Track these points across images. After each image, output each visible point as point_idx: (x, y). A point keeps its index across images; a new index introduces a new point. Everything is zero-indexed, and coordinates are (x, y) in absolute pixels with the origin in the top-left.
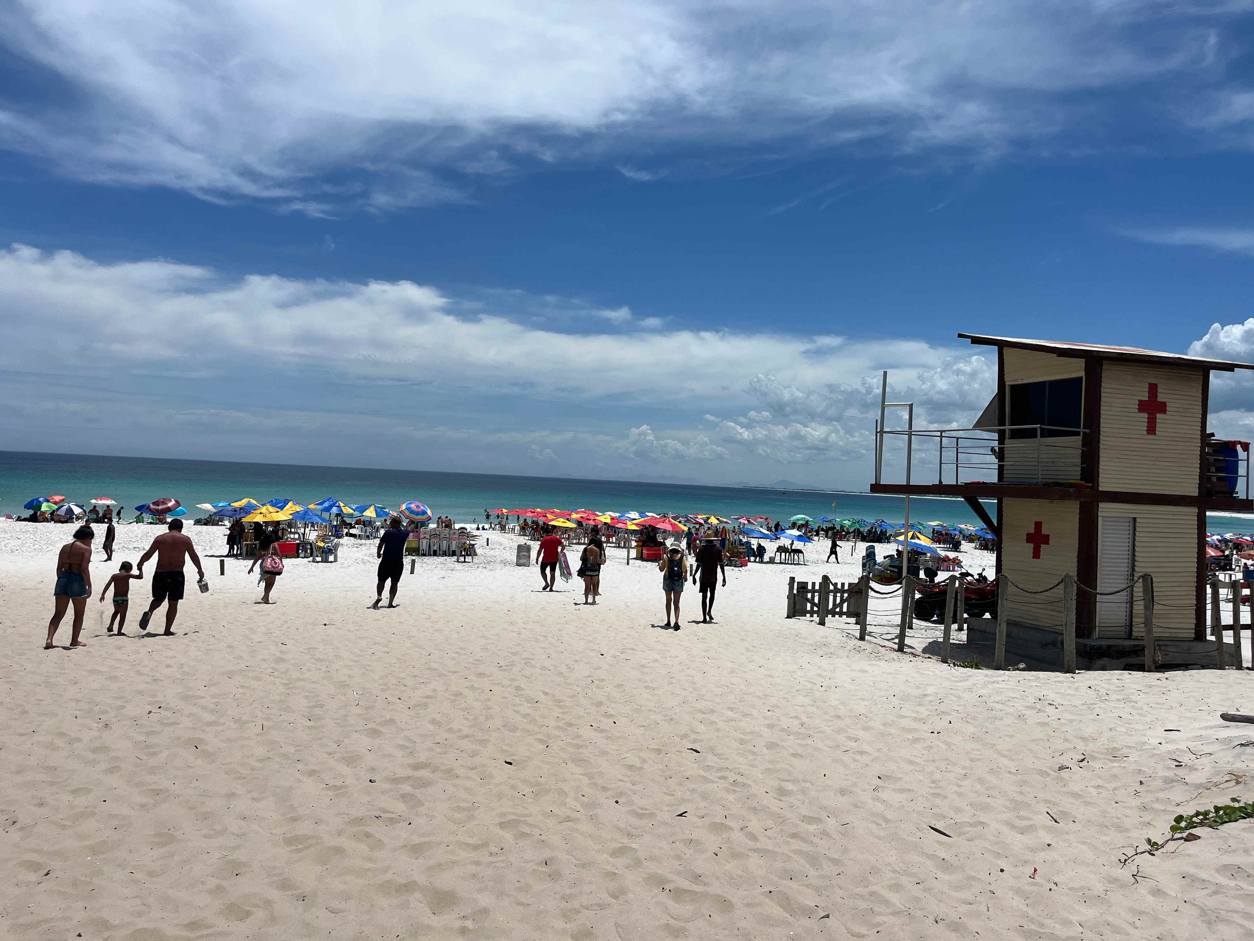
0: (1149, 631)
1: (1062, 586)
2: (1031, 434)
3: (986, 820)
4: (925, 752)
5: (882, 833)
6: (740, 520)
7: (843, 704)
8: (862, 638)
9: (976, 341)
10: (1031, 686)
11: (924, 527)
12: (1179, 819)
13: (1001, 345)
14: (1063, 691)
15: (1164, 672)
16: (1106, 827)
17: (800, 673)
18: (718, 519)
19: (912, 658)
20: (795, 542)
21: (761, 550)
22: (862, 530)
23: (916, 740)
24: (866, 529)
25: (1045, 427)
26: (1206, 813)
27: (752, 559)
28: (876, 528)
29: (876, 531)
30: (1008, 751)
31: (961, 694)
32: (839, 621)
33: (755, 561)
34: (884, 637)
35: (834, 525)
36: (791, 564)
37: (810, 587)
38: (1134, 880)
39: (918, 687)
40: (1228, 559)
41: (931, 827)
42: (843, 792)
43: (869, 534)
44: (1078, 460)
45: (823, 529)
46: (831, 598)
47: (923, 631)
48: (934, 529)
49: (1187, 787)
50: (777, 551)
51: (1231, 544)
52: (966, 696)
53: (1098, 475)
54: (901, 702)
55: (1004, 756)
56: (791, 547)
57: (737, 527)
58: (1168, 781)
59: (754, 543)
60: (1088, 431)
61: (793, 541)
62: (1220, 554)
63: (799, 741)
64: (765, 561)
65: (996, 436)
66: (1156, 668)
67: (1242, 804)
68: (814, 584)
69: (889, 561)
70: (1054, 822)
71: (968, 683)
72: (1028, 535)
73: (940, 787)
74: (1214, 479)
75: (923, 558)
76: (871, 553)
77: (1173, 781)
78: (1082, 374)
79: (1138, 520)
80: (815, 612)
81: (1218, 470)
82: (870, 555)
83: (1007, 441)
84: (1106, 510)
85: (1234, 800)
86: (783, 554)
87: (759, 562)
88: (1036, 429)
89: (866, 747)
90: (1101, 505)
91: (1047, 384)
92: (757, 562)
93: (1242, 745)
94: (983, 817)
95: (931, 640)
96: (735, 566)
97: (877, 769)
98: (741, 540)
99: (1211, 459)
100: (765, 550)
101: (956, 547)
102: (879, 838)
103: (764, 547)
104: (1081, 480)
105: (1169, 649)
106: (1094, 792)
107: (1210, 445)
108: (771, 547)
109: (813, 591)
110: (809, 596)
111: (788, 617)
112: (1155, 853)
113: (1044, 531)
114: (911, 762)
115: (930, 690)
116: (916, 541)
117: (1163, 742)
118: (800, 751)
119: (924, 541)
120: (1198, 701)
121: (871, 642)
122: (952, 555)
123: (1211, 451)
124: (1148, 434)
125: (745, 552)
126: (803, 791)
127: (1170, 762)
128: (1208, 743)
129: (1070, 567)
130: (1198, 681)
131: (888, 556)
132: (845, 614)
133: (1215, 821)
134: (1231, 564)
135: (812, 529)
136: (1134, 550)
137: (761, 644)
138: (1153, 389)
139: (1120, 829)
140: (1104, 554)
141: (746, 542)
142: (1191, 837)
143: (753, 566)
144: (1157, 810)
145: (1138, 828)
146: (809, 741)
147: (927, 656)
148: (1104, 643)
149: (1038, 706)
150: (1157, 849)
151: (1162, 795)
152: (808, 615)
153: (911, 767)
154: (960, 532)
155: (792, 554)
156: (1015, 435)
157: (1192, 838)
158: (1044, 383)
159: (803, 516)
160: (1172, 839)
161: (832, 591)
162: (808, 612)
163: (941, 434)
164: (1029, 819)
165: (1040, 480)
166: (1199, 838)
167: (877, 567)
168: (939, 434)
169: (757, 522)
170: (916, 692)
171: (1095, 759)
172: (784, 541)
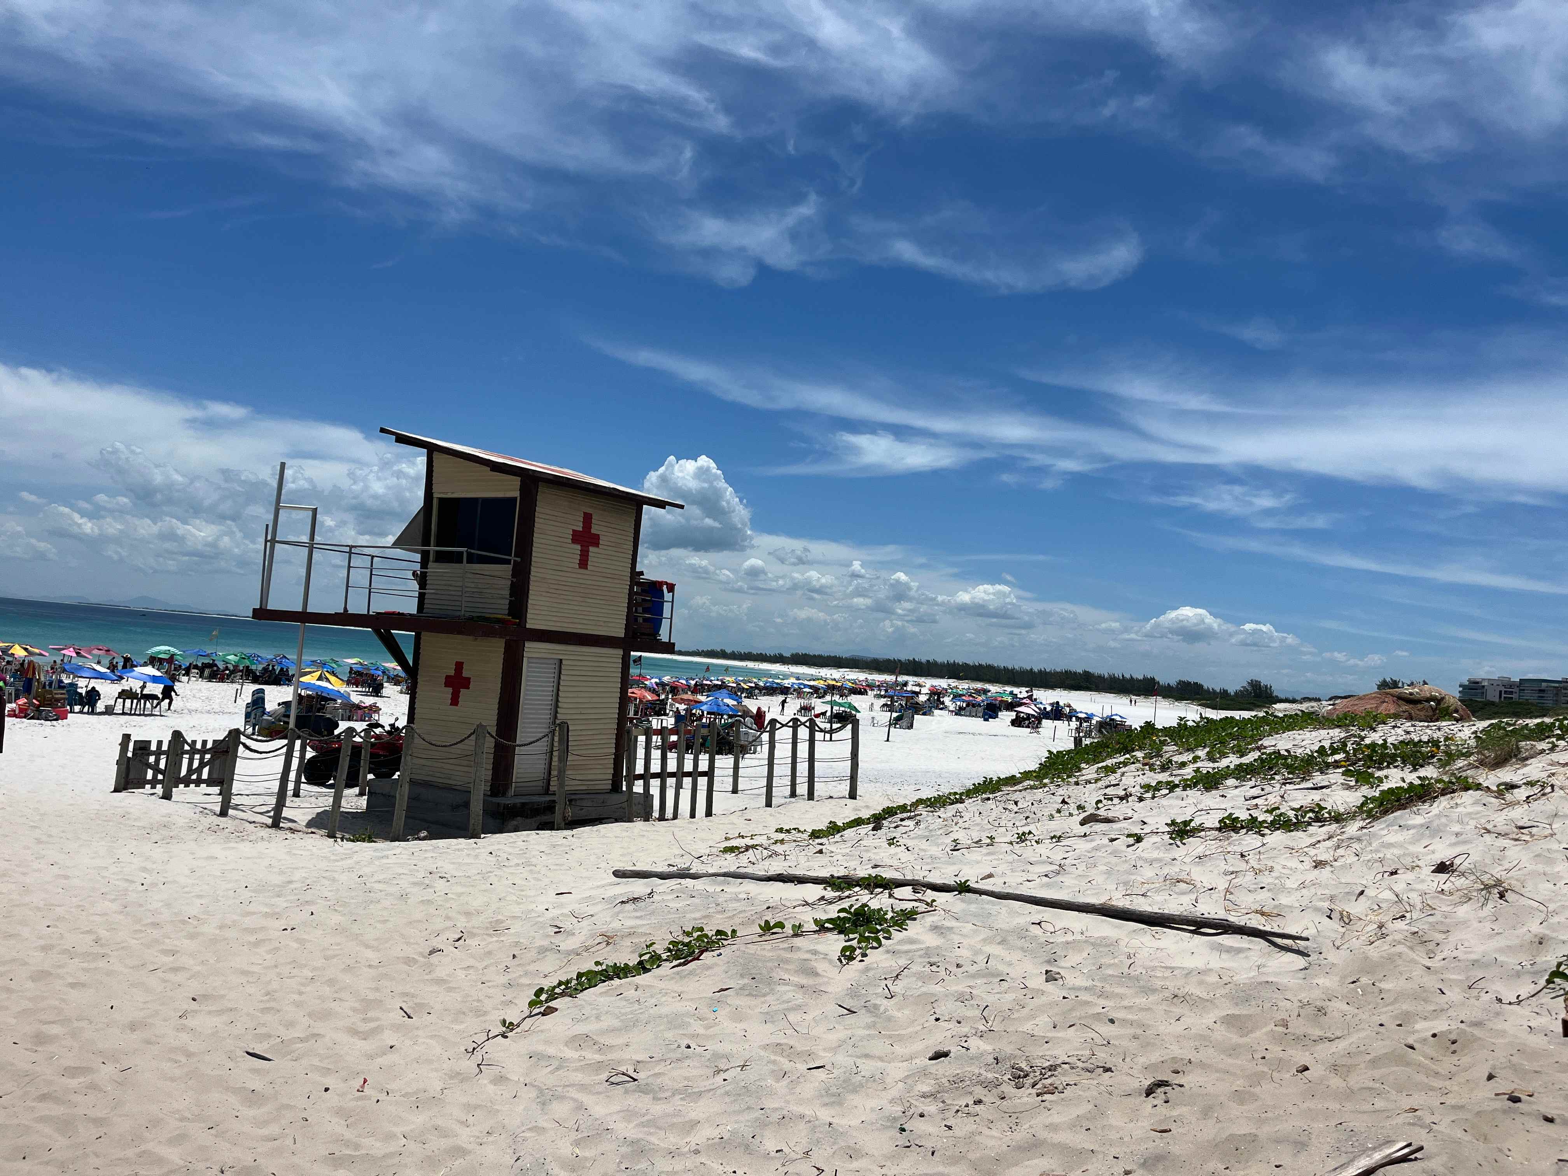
0: (562, 785)
1: (473, 737)
2: (456, 558)
3: (321, 1031)
4: (268, 957)
5: (178, 1072)
6: (63, 652)
7: (168, 905)
8: (223, 813)
9: (401, 439)
10: (426, 858)
11: (339, 666)
12: (540, 991)
13: (432, 450)
14: (460, 861)
15: (572, 829)
16: (464, 1013)
17: (113, 869)
18: (26, 649)
19: (289, 835)
20: (148, 684)
21: (93, 696)
22: (253, 667)
23: (257, 944)
24: (260, 667)
25: (473, 551)
26: (568, 982)
27: (77, 708)
28: (273, 666)
29: (273, 669)
30: (376, 940)
31: (336, 876)
32: (194, 792)
33: (81, 712)
34: (257, 809)
35: (214, 660)
36: (140, 715)
37: (153, 747)
38: (478, 1070)
39: (282, 873)
40: (663, 703)
41: (248, 1053)
42: (133, 1027)
43: (264, 674)
44: (507, 593)
45: (196, 667)
46: (185, 762)
47: (313, 799)
48: (351, 668)
49: (558, 955)
50: (119, 697)
51: (668, 688)
52: (343, 878)
53: (527, 611)
54: (253, 895)
55: (367, 947)
56: (142, 691)
57: (59, 662)
58: (543, 951)
59: (83, 684)
60: (518, 559)
61: (145, 683)
62: (656, 698)
63: (85, 965)
64: (98, 710)
65: (418, 557)
66: (566, 824)
67: (604, 967)
68: (160, 743)
69: (283, 710)
70: (406, 1018)
71: (349, 861)
72: (447, 677)
73: (275, 1000)
74: (640, 620)
75: (331, 705)
76: (258, 698)
77: (547, 950)
78: (516, 494)
79: (564, 662)
80: (160, 782)
81: (645, 611)
82: (258, 701)
83: (431, 564)
84: (533, 650)
85: (597, 963)
86: (128, 702)
87: (88, 713)
88: (462, 553)
89: (185, 960)
90: (528, 644)
91: (480, 501)
92: (85, 713)
93: (623, 902)
94: (320, 1027)
95: (320, 810)
96: (46, 720)
97: (195, 987)
98: (61, 681)
99: (639, 598)
100: (99, 695)
101: (377, 690)
102: (172, 1079)
103: (98, 692)
104: (509, 615)
105: (584, 803)
106: (461, 974)
107: (639, 584)
108: (108, 691)
109: (158, 753)
110: (152, 759)
111: (116, 790)
112: (509, 1034)
113: (465, 674)
114: (245, 973)
115: (298, 875)
116: (323, 684)
117: (551, 907)
118: (83, 978)
119: (335, 685)
120: (599, 858)
121: (234, 818)
122: (369, 701)
123: (640, 591)
124: (580, 567)
125: (64, 699)
126: (74, 1034)
127: (550, 929)
128: (593, 904)
129: (489, 716)
130: (604, 836)
131: (283, 703)
132: (204, 782)
133: (576, 989)
134: (665, 709)
135: (180, 666)
136: (558, 695)
137: (63, 832)
138: (587, 519)
139: (479, 1013)
140: (527, 699)
141: (70, 684)
142: (548, 1011)
143: (77, 720)
144: (523, 985)
145: (498, 1009)
146: (102, 964)
147: (310, 830)
148: (519, 800)
149: (427, 881)
150: (512, 1030)
151: (532, 968)
152: (148, 786)
153: (244, 979)
154: (384, 672)
155: (142, 701)
156: (442, 558)
157: (550, 1011)
158: (475, 500)
159: (167, 648)
160: (530, 1016)
161: (187, 752)
162: (149, 782)
163: (351, 550)
164: (378, 1019)
165: (463, 613)
166: (556, 1010)
167: (265, 717)
168: (347, 549)
169: (94, 655)
170: (277, 880)
171: (473, 935)
172: (132, 683)
